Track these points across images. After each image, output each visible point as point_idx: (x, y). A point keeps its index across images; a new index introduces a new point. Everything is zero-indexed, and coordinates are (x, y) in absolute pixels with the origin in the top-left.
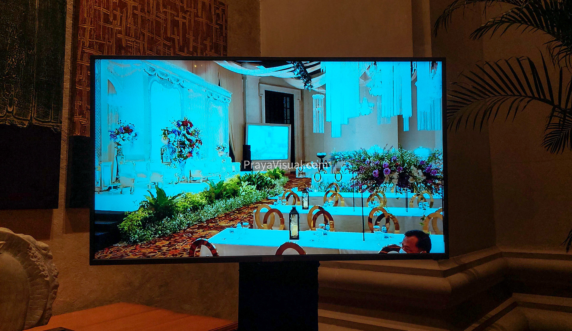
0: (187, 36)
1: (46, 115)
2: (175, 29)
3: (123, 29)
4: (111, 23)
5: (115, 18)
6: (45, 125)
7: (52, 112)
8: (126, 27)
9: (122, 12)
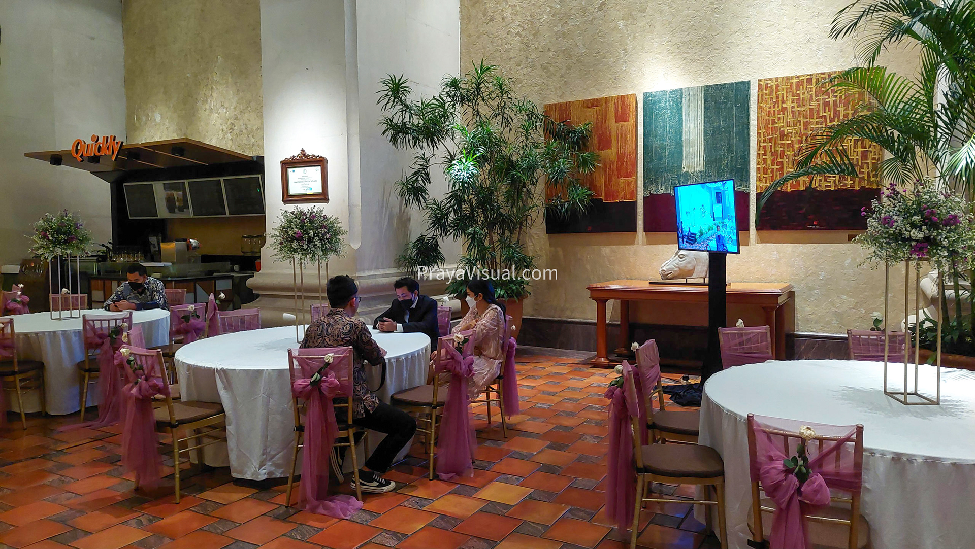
0: (838, 109)
1: (741, 185)
2: (827, 108)
3: (785, 124)
4: (777, 123)
5: (779, 119)
6: (741, 190)
7: (744, 183)
8: (787, 122)
9: (784, 114)
